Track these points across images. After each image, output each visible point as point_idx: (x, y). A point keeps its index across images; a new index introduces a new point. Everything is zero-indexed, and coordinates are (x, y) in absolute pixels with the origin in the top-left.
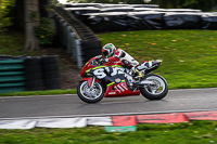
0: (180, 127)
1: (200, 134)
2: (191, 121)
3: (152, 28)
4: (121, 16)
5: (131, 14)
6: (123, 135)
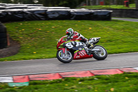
0: (56, 82)
1: (69, 86)
2: (63, 78)
3: (39, 19)
4: (19, 11)
5: (25, 10)
6: (20, 88)
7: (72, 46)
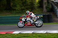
7: (25, 20)
